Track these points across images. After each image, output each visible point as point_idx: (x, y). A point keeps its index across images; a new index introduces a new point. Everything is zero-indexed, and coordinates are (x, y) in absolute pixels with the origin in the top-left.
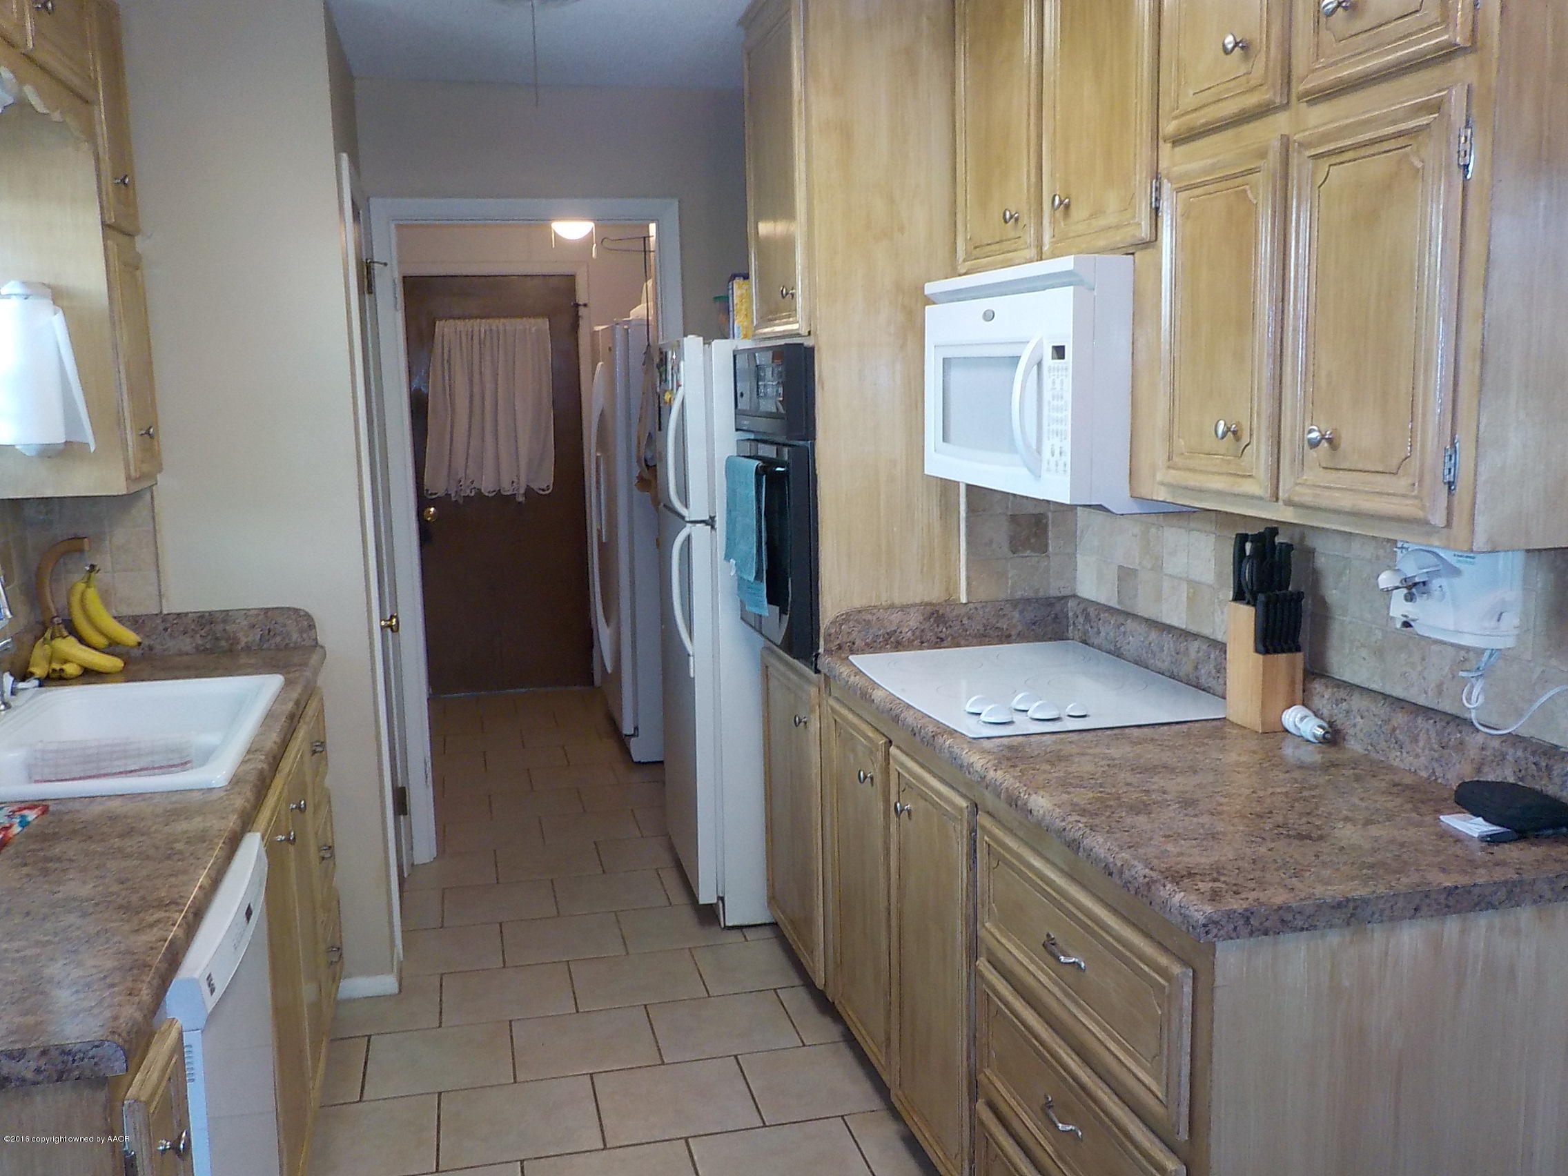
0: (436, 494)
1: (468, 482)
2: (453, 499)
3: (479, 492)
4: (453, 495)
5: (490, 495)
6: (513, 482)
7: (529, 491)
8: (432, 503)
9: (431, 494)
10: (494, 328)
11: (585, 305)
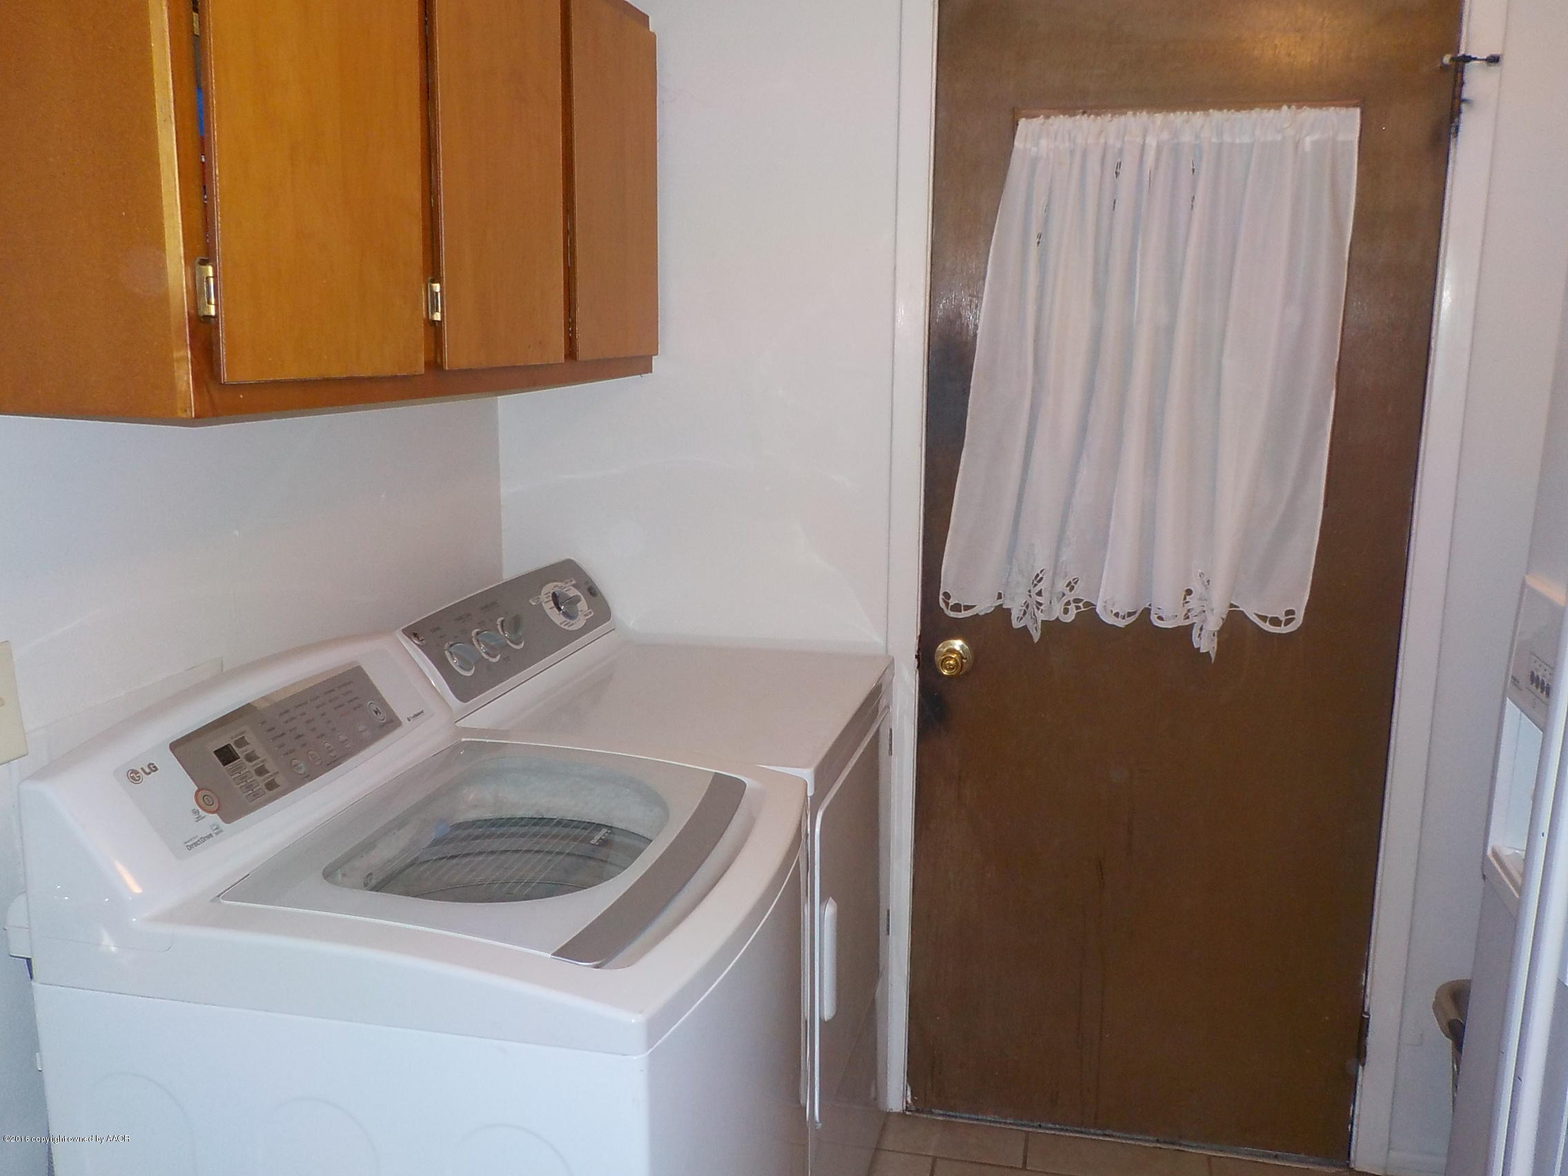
0: (967, 608)
1: (1061, 585)
2: (1016, 624)
3: (1089, 615)
4: (1015, 614)
5: (1121, 623)
6: (1189, 592)
7: (1235, 622)
8: (957, 627)
9: (957, 608)
10: (1186, 138)
11: (1494, 60)
